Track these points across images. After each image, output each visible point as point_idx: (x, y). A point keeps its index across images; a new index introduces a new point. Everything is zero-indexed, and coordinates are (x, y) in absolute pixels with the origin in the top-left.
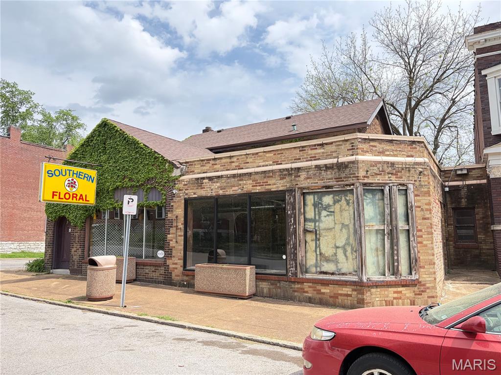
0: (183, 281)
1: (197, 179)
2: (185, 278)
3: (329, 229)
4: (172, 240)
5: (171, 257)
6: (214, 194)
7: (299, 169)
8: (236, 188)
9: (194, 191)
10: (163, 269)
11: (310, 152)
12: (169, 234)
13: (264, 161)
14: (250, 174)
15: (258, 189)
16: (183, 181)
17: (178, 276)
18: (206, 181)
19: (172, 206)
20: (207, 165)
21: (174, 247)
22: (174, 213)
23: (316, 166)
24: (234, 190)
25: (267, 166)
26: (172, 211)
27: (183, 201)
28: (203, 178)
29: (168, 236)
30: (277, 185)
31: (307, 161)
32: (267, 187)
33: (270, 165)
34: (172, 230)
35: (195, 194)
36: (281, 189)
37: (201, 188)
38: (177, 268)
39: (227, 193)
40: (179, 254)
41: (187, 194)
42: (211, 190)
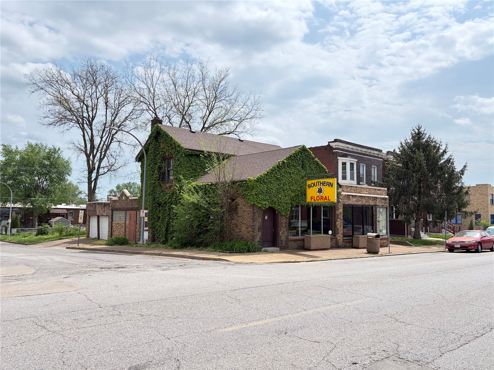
0: (343, 245)
1: (348, 195)
2: (344, 243)
3: (381, 221)
4: (338, 225)
5: (338, 233)
6: (354, 203)
7: (377, 198)
8: (360, 202)
9: (347, 201)
10: (335, 240)
11: (377, 192)
12: (337, 222)
13: (366, 192)
14: (364, 197)
15: (367, 204)
16: (342, 195)
17: (341, 243)
18: (351, 197)
19: (338, 207)
20: (348, 188)
21: (339, 229)
22: (339, 211)
23: (381, 198)
24: (360, 203)
25: (367, 194)
26: (338, 210)
27: (342, 205)
28: (350, 195)
29: (337, 223)
30: (372, 203)
31: (377, 195)
32: (369, 203)
33: (368, 194)
34: (338, 220)
35: (347, 202)
36: (373, 204)
37: (350, 200)
38: (340, 239)
39: (358, 204)
40: (341, 232)
41: (344, 202)
42: (353, 201)
